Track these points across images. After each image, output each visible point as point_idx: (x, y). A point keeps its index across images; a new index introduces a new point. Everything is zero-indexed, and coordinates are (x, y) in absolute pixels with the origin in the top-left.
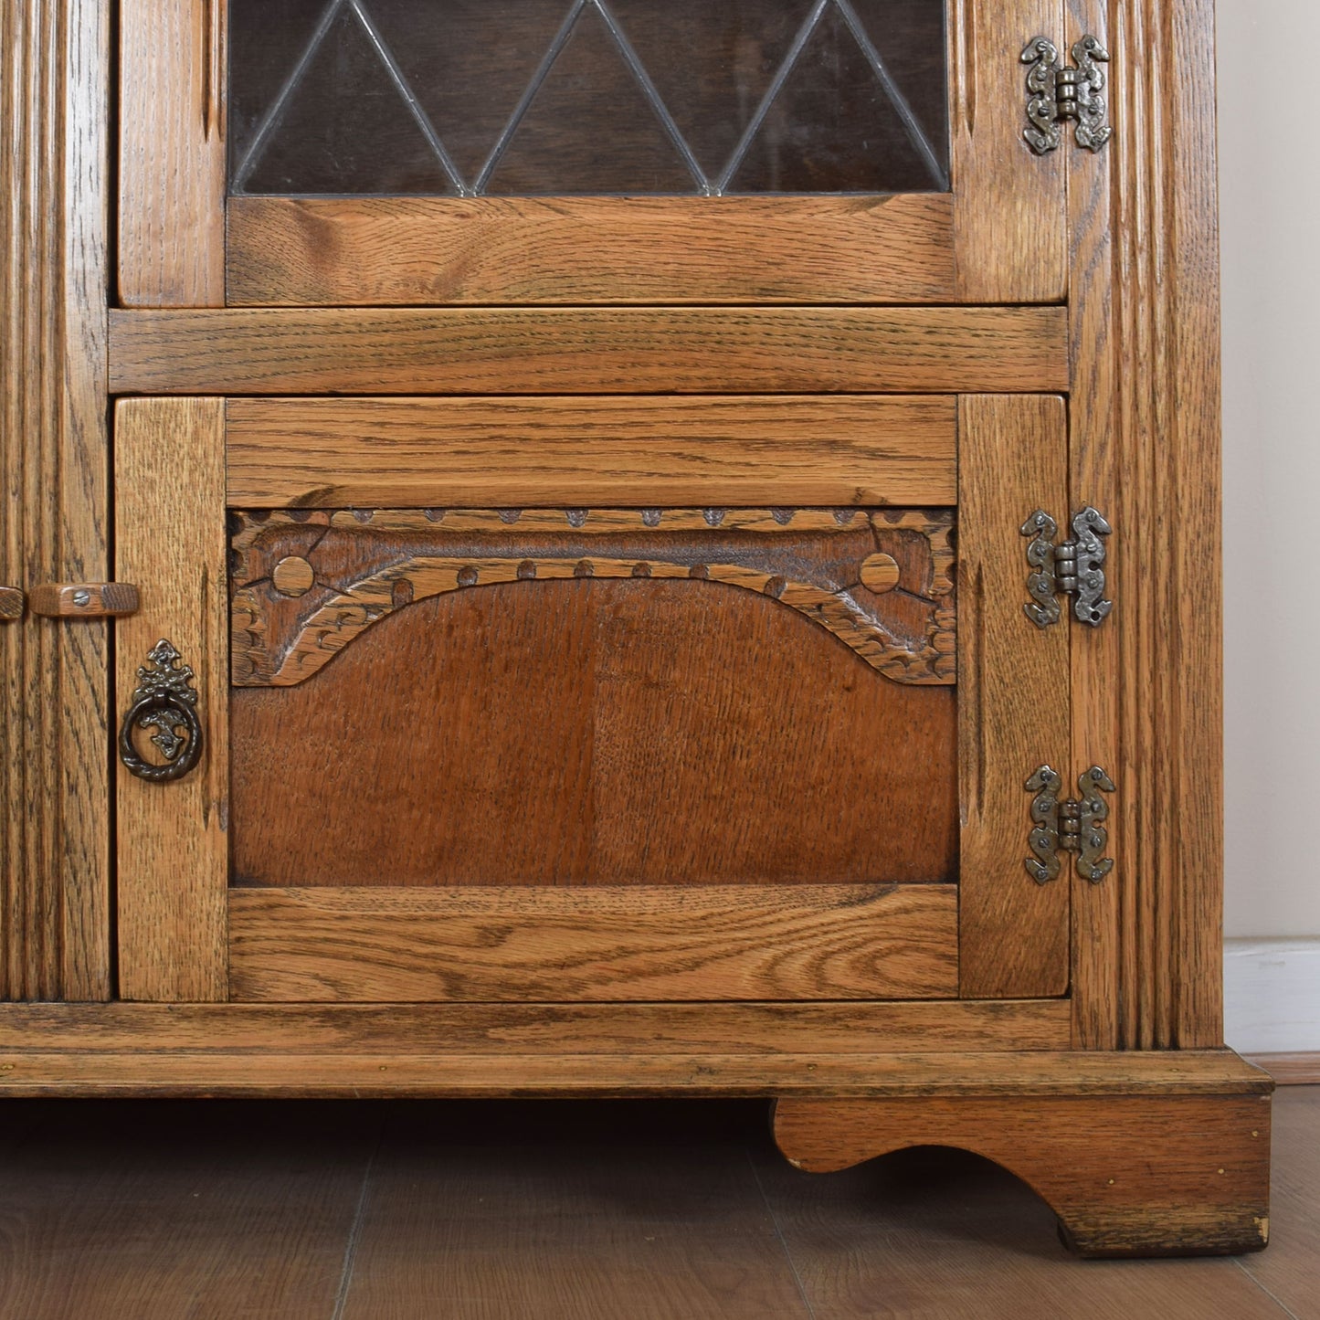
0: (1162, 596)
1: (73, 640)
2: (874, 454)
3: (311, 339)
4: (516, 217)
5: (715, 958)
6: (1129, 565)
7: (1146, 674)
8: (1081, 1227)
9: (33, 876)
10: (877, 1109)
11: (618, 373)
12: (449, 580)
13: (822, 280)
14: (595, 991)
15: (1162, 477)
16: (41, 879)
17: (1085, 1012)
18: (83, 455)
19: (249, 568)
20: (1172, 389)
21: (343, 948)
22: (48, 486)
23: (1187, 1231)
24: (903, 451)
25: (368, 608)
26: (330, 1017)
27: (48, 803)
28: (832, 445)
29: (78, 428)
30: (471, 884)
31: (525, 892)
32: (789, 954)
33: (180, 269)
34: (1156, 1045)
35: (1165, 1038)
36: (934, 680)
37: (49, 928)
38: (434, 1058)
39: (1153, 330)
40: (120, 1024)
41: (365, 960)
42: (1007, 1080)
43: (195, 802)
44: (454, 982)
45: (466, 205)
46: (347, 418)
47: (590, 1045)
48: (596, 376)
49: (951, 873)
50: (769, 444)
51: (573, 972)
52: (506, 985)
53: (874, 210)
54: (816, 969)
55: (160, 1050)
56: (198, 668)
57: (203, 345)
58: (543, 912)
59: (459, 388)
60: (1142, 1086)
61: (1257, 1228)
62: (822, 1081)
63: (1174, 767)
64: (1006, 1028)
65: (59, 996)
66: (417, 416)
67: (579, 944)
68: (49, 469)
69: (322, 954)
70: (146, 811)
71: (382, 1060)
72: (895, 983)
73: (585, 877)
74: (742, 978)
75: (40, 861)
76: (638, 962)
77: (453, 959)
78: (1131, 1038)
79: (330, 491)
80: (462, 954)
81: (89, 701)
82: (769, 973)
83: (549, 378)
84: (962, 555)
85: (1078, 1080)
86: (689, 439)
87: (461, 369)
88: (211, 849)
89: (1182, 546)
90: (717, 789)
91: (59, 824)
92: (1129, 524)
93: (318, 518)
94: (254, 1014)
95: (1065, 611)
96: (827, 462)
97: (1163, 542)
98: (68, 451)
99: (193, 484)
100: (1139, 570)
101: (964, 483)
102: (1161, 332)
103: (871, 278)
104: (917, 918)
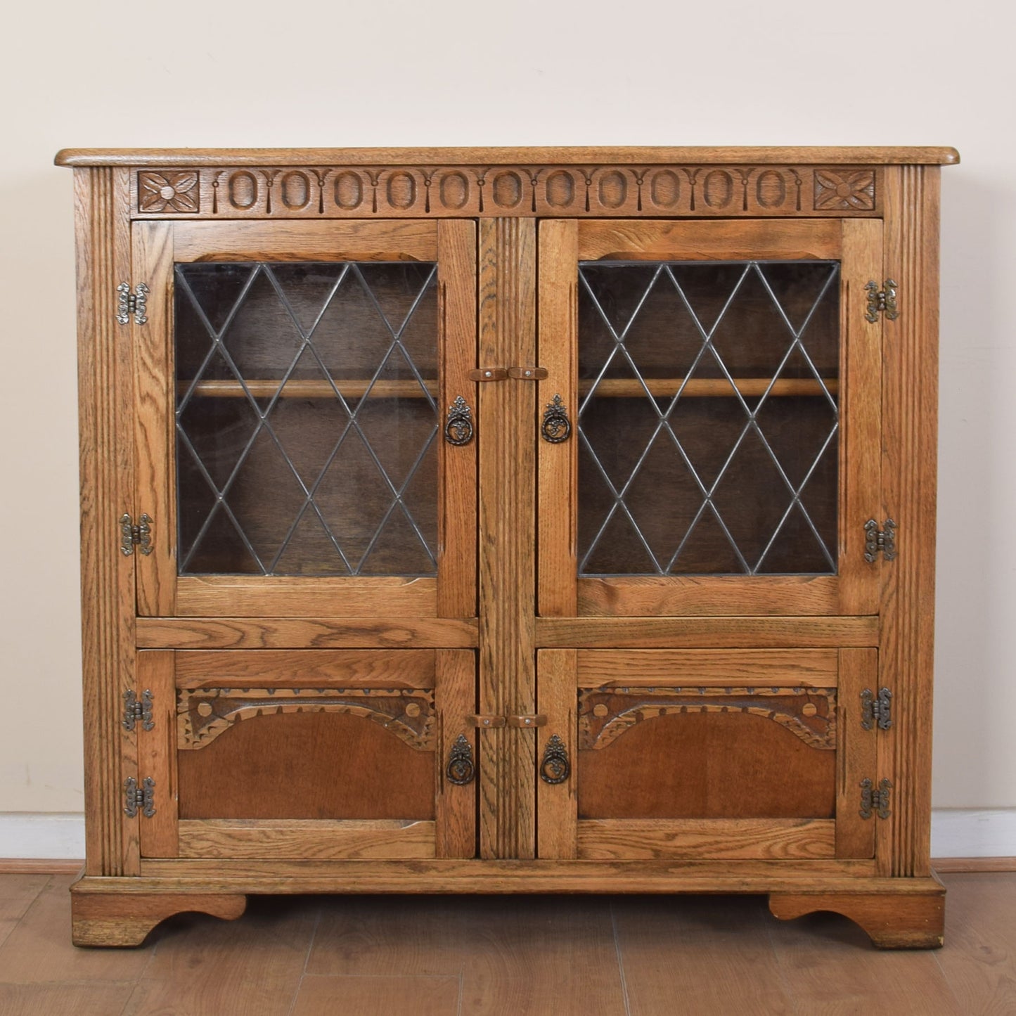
0: (911, 719)
1: (523, 734)
2: (808, 669)
3: (608, 629)
4: (681, 585)
5: (749, 845)
6: (899, 708)
7: (904, 746)
8: (876, 939)
9: (508, 816)
10: (805, 898)
11: (717, 641)
12: (656, 713)
13: (791, 608)
14: (707, 856)
15: (912, 677)
16: (510, 817)
17: (880, 864)
18: (526, 669)
19: (584, 709)
20: (916, 645)
21: (617, 841)
22: (513, 680)
23: (914, 941)
24: (819, 668)
25: (627, 722)
26: (613, 864)
27: (513, 791)
28: (793, 666)
29: (524, 660)
30: (663, 818)
31: (681, 821)
32: (775, 843)
33: (562, 604)
34: (906, 876)
35: (909, 873)
36: (829, 748)
37: (513, 835)
38: (649, 879)
39: (910, 624)
40: (538, 867)
41: (626, 845)
42: (851, 888)
43: (566, 790)
44: (657, 853)
45: (663, 580)
46: (621, 657)
47: (705, 874)
48: (709, 642)
49: (833, 815)
50: (771, 666)
51: (699, 850)
52: (675, 854)
53: (810, 583)
54: (785, 848)
55: (553, 876)
56: (567, 743)
57: (569, 631)
58: (688, 829)
59: (661, 646)
60: (898, 891)
61: (939, 941)
62: (786, 888)
63: (914, 778)
64: (852, 869)
65: (517, 857)
66: (645, 656)
67: (700, 840)
68: (514, 674)
69: (611, 843)
70: (548, 794)
71: (632, 880)
72: (812, 853)
73: (703, 816)
74: (758, 851)
75: (510, 810)
76: (722, 846)
77: (656, 845)
78: (896, 873)
79: (615, 682)
80: (660, 843)
81: (528, 755)
82: (768, 850)
83: (693, 642)
84: (839, 705)
85: (876, 889)
86: (742, 664)
87: (662, 639)
88: (572, 806)
89: (918, 701)
90: (750, 785)
91: (517, 798)
92: (899, 693)
93: (609, 691)
94: (586, 864)
95: (875, 724)
96: (792, 672)
97: (911, 700)
98: (520, 668)
99: (565, 680)
100: (903, 710)
101: (840, 680)
102: (913, 625)
103: (808, 607)
104: (821, 831)
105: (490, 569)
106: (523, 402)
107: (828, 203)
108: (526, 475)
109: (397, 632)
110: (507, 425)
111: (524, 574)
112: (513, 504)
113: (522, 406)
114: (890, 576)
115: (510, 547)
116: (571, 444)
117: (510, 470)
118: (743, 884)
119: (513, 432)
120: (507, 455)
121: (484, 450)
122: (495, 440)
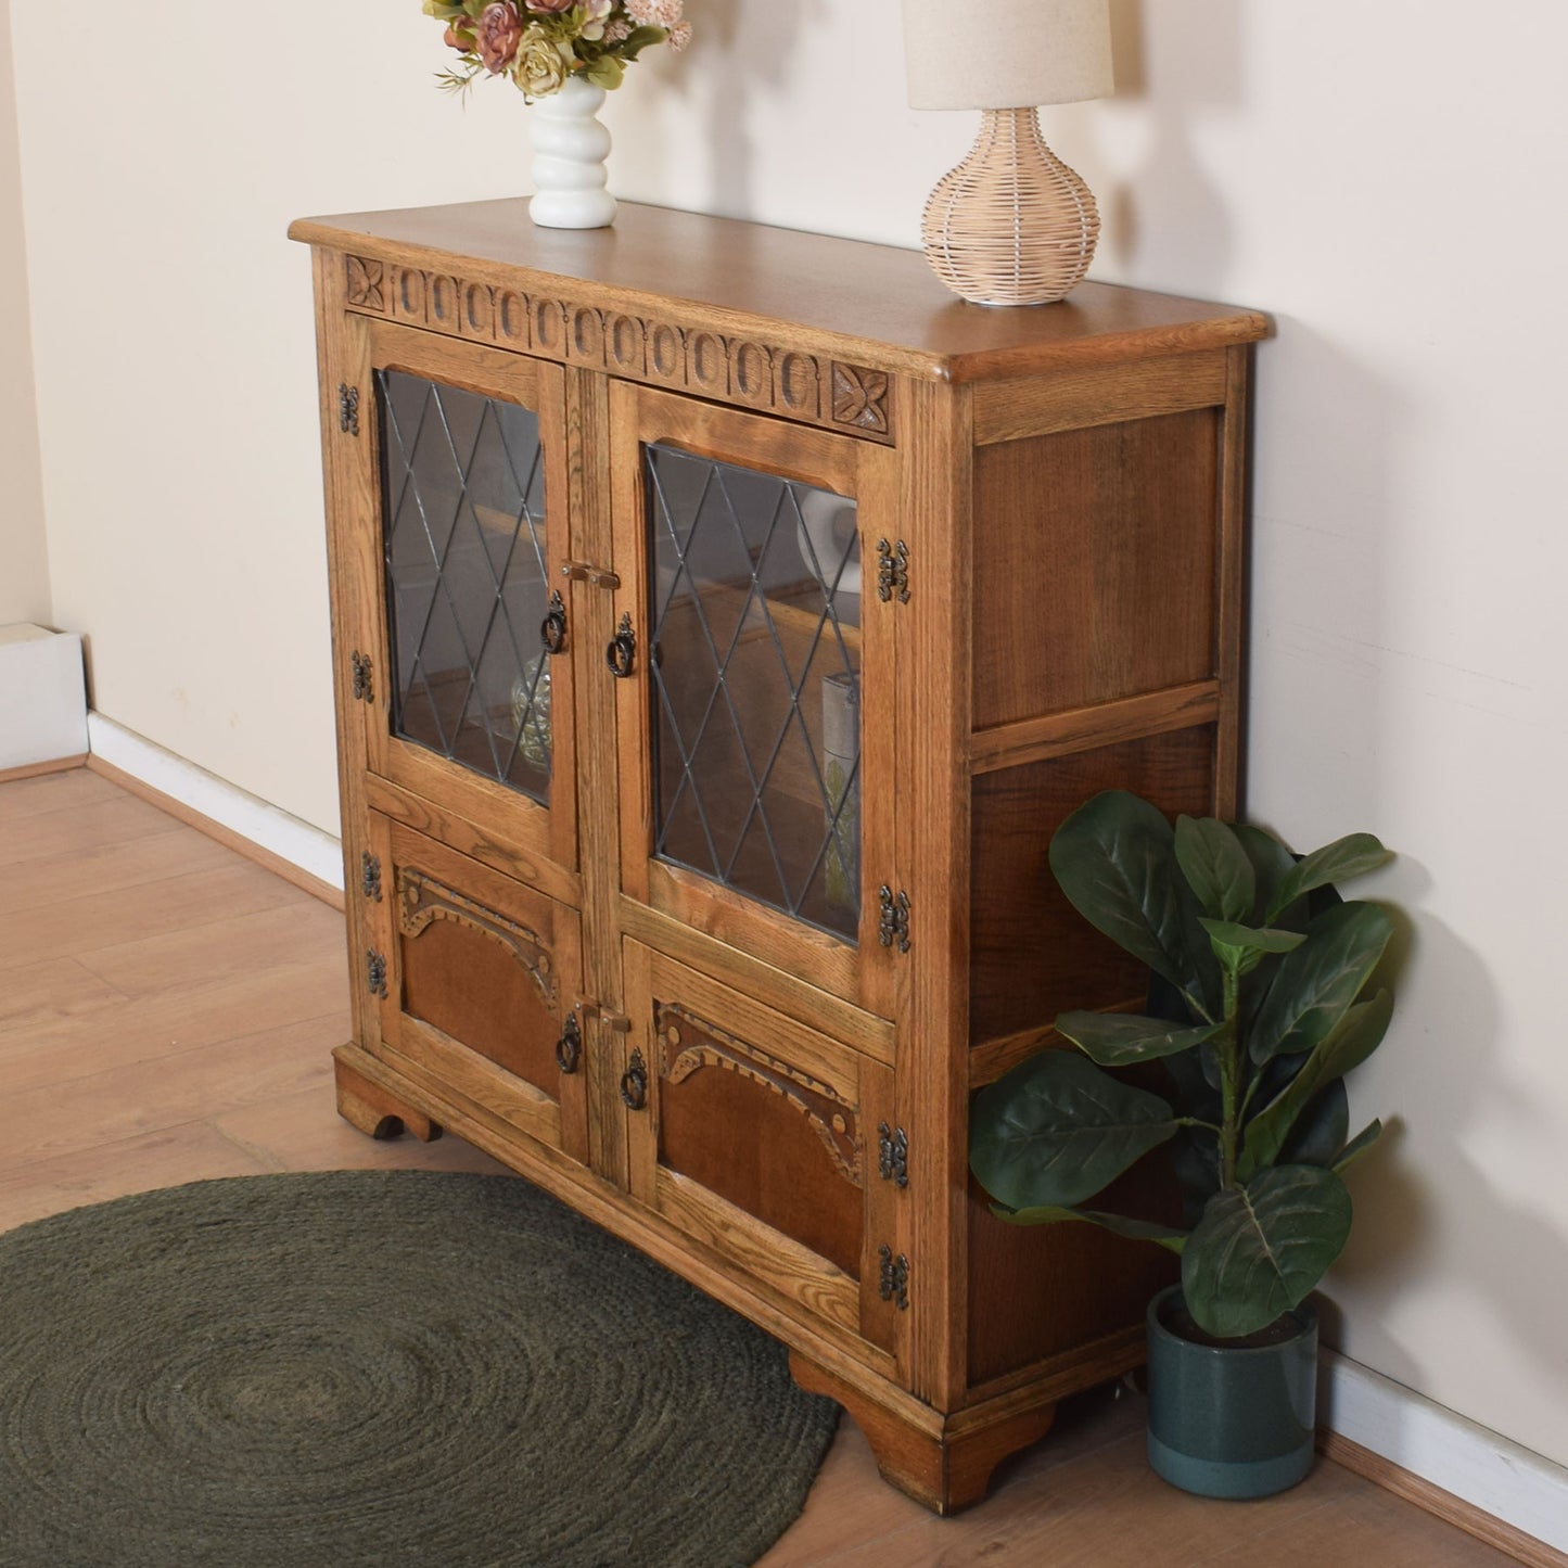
2: (833, 1068)
3: (673, 933)
5: (787, 1274)
6: (916, 1163)
9: (609, 1129)
10: (817, 1372)
11: (758, 992)
12: (715, 1061)
14: (754, 1268)
15: (928, 1126)
16: (611, 1132)
17: (900, 1367)
18: (616, 956)
19: (660, 1027)
20: (931, 1084)
21: (686, 1208)
22: (608, 964)
23: (915, 1491)
24: (841, 1071)
25: (694, 1062)
26: (685, 1234)
28: (820, 1057)
29: (614, 943)
31: (738, 1210)
32: (808, 1286)
33: (638, 885)
35: (928, 1398)
36: (857, 1185)
37: (612, 1155)
38: (709, 1270)
39: (926, 1051)
40: (626, 1200)
41: (692, 1216)
42: (859, 1384)
43: (647, 1122)
44: (715, 1240)
45: (721, 889)
46: (683, 974)
48: (751, 989)
49: (858, 1276)
50: (801, 1045)
51: (748, 1256)
52: (730, 1250)
53: (835, 948)
54: (817, 1296)
55: (640, 1222)
56: (648, 1063)
57: (644, 922)
58: (740, 1225)
61: (937, 1506)
62: (805, 1350)
64: (876, 1360)
65: (616, 1181)
67: (749, 1244)
69: (681, 1207)
70: (635, 1119)
72: (840, 1318)
73: (756, 1213)
74: (795, 1288)
75: (610, 1125)
76: (765, 1262)
77: (715, 1230)
79: (681, 1004)
80: (717, 1229)
81: (620, 1063)
82: (803, 1290)
83: (739, 984)
87: (714, 967)
88: (653, 1142)
90: (795, 1197)
91: (614, 1110)
93: (680, 1013)
94: (664, 1220)
96: (819, 1065)
99: (644, 984)
101: (861, 1097)
103: (832, 981)
104: (847, 1292)
105: (586, 818)
106: (603, 614)
107: (846, 413)
108: (610, 709)
109: (526, 864)
110: (595, 640)
113: (603, 619)
114: (905, 974)
115: (601, 796)
116: (640, 681)
117: (598, 697)
118: (778, 1324)
120: (596, 678)
121: (579, 666)
122: (586, 655)
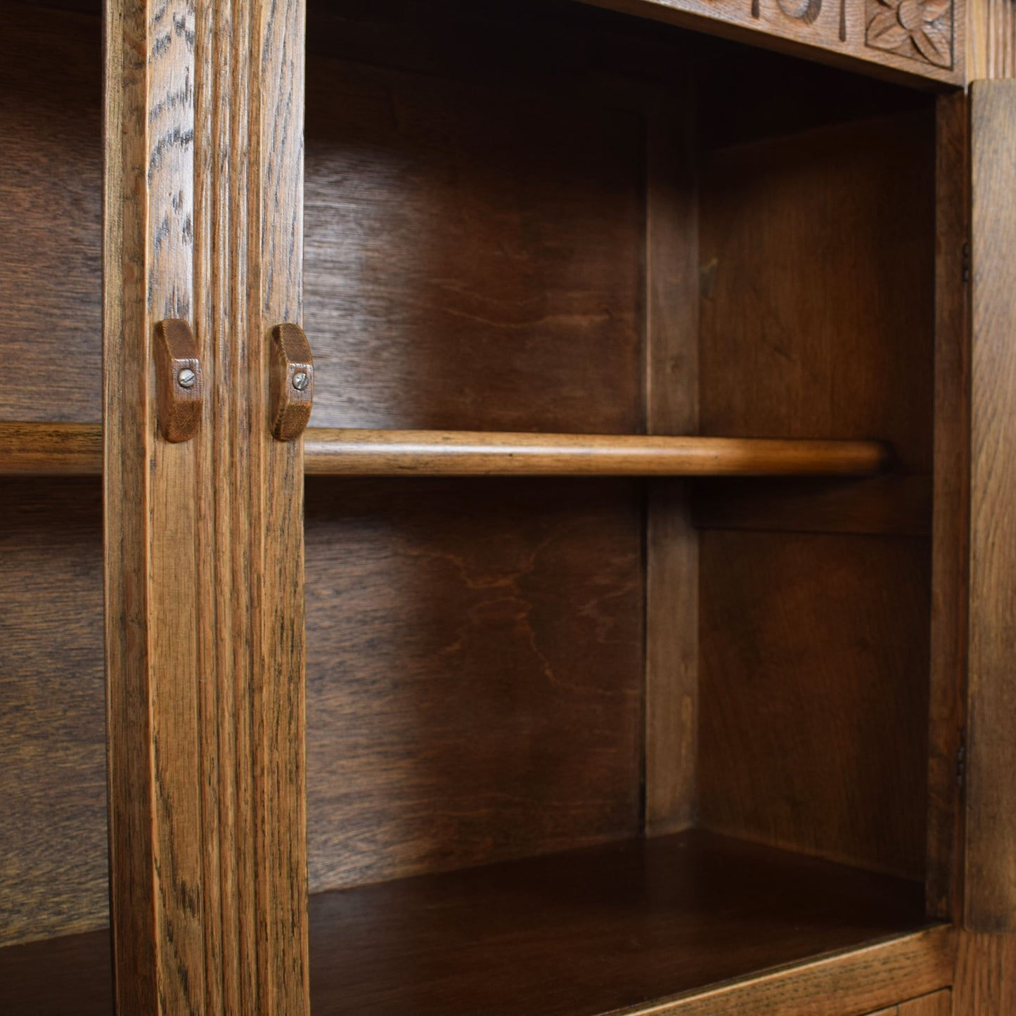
105: (186, 989)
106: (271, 472)
108: (283, 691)
110: (226, 541)
111: (281, 984)
112: (246, 781)
113: (271, 482)
115: (240, 910)
117: (235, 679)
119: (242, 562)
120: (226, 634)
121: (162, 621)
122: (193, 591)
